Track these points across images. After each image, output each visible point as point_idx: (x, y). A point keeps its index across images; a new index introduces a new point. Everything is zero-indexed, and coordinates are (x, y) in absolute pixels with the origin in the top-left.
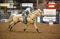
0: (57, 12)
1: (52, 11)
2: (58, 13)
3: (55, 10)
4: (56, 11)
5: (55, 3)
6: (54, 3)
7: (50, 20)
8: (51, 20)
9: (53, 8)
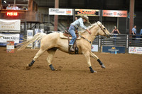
0: (23, 26)
1: (13, 23)
2: (25, 27)
3: (19, 21)
4: (21, 23)
5: (19, 7)
6: (17, 8)
7: (8, 40)
8: (12, 40)
9: (14, 18)
